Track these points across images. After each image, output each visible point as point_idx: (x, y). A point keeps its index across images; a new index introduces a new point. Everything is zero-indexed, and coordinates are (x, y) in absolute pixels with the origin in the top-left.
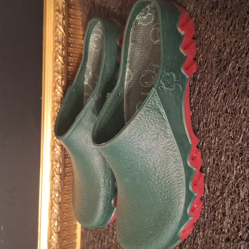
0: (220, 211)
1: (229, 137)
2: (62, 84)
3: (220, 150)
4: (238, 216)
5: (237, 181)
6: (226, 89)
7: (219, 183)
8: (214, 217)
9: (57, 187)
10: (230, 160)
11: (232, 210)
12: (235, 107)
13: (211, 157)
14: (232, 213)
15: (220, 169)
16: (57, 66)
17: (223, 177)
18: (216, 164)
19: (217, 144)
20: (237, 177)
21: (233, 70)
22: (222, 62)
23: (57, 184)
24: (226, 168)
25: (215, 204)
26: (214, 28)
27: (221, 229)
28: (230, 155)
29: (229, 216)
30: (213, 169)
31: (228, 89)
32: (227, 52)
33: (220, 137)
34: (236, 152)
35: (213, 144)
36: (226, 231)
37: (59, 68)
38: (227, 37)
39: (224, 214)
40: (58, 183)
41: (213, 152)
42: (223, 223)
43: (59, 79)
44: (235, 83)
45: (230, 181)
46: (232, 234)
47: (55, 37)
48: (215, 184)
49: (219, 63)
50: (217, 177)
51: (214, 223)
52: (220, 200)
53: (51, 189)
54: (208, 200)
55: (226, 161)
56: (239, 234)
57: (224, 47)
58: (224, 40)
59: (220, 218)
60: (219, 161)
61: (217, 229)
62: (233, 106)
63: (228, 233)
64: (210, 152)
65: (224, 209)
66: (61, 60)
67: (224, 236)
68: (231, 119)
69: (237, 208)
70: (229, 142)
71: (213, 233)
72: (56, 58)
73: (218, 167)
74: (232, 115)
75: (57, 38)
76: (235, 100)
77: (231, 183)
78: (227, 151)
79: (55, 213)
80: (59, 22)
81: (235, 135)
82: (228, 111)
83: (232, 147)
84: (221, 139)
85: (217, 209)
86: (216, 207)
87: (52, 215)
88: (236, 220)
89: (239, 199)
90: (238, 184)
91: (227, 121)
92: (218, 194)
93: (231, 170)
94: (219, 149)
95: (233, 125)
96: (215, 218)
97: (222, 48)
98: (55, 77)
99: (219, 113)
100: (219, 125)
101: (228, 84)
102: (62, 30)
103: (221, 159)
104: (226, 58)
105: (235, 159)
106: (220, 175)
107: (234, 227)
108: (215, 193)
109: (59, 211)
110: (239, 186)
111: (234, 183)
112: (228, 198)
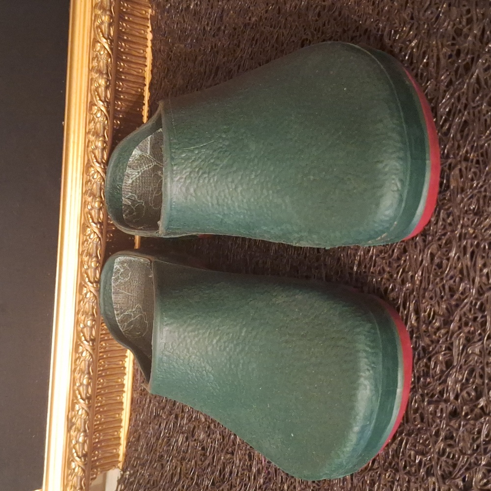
0: (441, 357)
1: (468, 210)
2: (106, 96)
3: (447, 237)
4: (480, 367)
5: (481, 299)
6: (469, 113)
7: (441, 303)
8: (426, 369)
9: (89, 306)
10: (468, 256)
11: (468, 355)
12: (486, 148)
13: (426, 250)
14: (466, 361)
15: (445, 275)
16: (96, 57)
17: (451, 289)
18: (436, 264)
19: (442, 224)
20: (480, 290)
21: (487, 73)
22: (462, 55)
23: (89, 301)
24: (458, 273)
25: (429, 343)
27: (441, 393)
28: (469, 245)
29: (461, 367)
30: (429, 273)
31: (471, 111)
32: (475, 36)
33: (448, 209)
34: (482, 240)
35: (433, 224)
36: (452, 398)
37: (102, 64)
38: (477, 4)
39: (449, 364)
40: (92, 299)
41: (432, 239)
42: (445, 381)
43: (100, 86)
44: (488, 100)
45: (466, 297)
46: (465, 402)
48: (431, 305)
49: (454, 57)
50: (438, 290)
51: (426, 382)
52: (441, 336)
53: (77, 311)
54: (414, 335)
55: (459, 258)
56: (479, 404)
57: (467, 25)
58: (468, 11)
59: (439, 372)
60: (443, 259)
61: (431, 393)
62: (482, 146)
63: (455, 401)
64: (424, 241)
65: (449, 355)
66: (107, 47)
67: (447, 407)
69: (478, 350)
70: (468, 219)
71: (423, 401)
72: (95, 41)
73: (441, 270)
74: (477, 166)
76: (486, 136)
77: (467, 303)
78: (463, 238)
79: (84, 360)
81: (481, 205)
82: (471, 157)
83: (475, 229)
84: (452, 215)
85: (434, 355)
86: (431, 349)
87: (78, 363)
88: (473, 375)
89: (483, 334)
90: (482, 304)
91: (467, 177)
92: (437, 324)
93: (468, 275)
94: (445, 234)
95: (479, 186)
96: (428, 372)
97: (464, 27)
98: (91, 81)
99: (449, 161)
100: (448, 187)
101: (473, 101)
103: (448, 254)
104: (470, 47)
105: (480, 255)
106: (444, 286)
107: (468, 389)
108: (430, 322)
109: (90, 355)
110: (485, 307)
111: (474, 302)
112: (458, 332)
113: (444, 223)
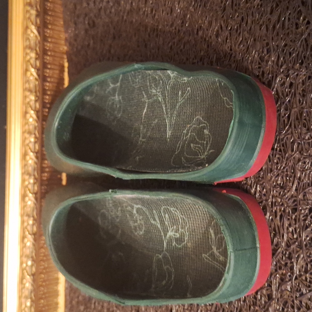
0: (264, 292)
1: (276, 185)
2: (36, 107)
3: (263, 204)
4: (291, 300)
5: (289, 250)
8: (254, 300)
9: (30, 252)
10: (278, 218)
11: (282, 291)
12: (285, 140)
14: (281, 295)
16: (28, 81)
20: (288, 243)
21: (282, 87)
22: (265, 75)
23: (29, 247)
26: (253, 27)
28: (278, 211)
29: (278, 300)
32: (273, 62)
33: (262, 184)
34: (286, 207)
37: (32, 85)
38: (273, 39)
39: (270, 297)
40: (31, 246)
43: (31, 100)
44: (284, 106)
45: (279, 248)
47: (26, 41)
51: (255, 310)
53: (21, 254)
55: (272, 220)
57: (267, 53)
58: (268, 44)
59: (263, 303)
62: (282, 140)
65: (270, 290)
66: (35, 74)
68: (278, 158)
69: (290, 288)
70: (277, 191)
72: (27, 70)
74: (280, 153)
75: (28, 43)
76: (284, 132)
77: (279, 253)
78: (274, 205)
79: (28, 289)
80: (31, 21)
81: (285, 181)
82: (275, 147)
83: (281, 199)
84: (265, 188)
87: (23, 291)
88: (287, 306)
89: (292, 275)
90: (290, 254)
91: (273, 161)
93: (279, 232)
94: (261, 202)
95: (282, 168)
96: (256, 303)
97: (265, 55)
98: (25, 97)
102: (35, 31)
104: (271, 70)
105: (286, 218)
109: (32, 285)
110: (292, 257)
111: (284, 252)
112: (275, 274)
113: (260, 194)
